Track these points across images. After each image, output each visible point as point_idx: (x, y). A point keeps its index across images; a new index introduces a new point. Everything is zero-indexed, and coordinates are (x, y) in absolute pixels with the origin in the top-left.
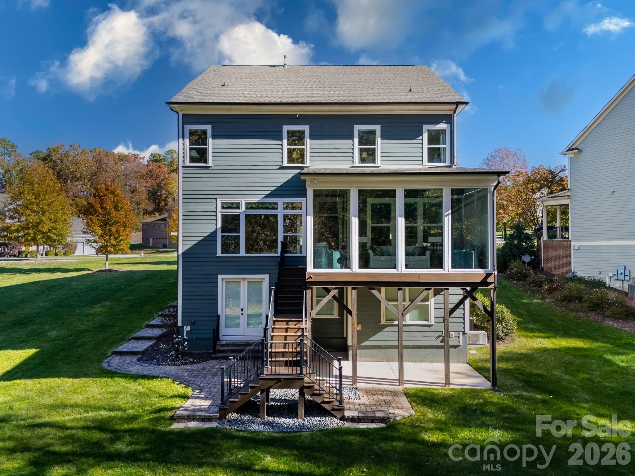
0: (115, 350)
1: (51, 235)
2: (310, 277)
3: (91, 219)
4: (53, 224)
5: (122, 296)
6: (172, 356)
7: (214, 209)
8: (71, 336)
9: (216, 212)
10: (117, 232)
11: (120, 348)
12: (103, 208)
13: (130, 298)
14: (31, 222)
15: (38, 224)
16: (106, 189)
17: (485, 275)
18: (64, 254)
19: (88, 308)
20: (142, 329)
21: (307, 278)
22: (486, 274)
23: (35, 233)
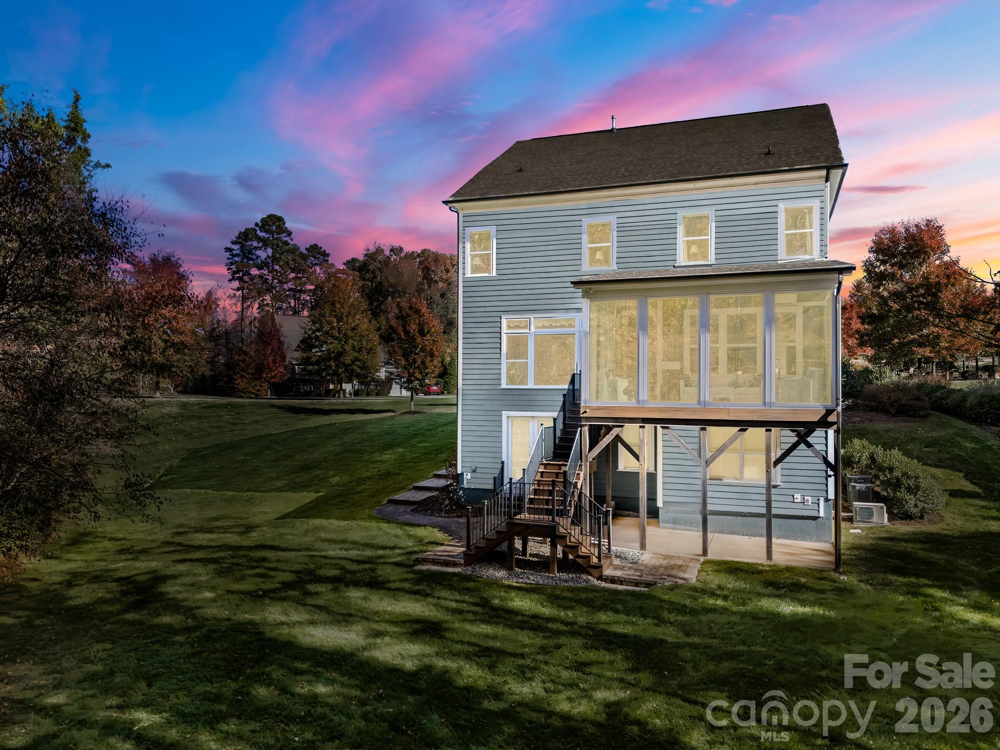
0: (391, 498)
1: (355, 367)
2: (585, 412)
3: (392, 346)
4: (357, 355)
5: (419, 443)
6: (447, 506)
7: (498, 330)
8: (352, 482)
9: (500, 333)
10: (423, 363)
11: (397, 497)
12: (407, 333)
13: (426, 445)
14: (333, 352)
15: (341, 354)
16: (411, 308)
17: (824, 412)
18: (377, 394)
19: (377, 454)
20: (428, 478)
21: (581, 412)
22: (827, 410)
23: (337, 366)
